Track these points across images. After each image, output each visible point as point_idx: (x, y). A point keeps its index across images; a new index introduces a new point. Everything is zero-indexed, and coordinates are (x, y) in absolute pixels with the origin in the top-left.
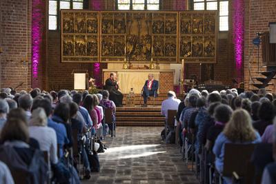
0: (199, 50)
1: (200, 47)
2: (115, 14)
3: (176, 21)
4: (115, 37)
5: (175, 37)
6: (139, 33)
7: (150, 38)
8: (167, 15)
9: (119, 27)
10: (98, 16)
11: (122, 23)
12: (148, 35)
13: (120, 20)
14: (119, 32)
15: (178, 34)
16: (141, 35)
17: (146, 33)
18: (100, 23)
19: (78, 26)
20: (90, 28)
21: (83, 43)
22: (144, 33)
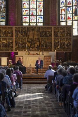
0: (63, 45)
1: (64, 44)
2: (22, 28)
3: (52, 31)
4: (22, 39)
5: (51, 39)
6: (33, 37)
7: (39, 40)
8: (47, 28)
9: (24, 34)
10: (13, 29)
11: (25, 32)
12: (38, 38)
13: (24, 30)
14: (24, 37)
15: (53, 37)
16: (34, 38)
17: (37, 37)
18: (14, 33)
19: (3, 34)
20: (9, 35)
21: (6, 42)
22: (36, 37)
